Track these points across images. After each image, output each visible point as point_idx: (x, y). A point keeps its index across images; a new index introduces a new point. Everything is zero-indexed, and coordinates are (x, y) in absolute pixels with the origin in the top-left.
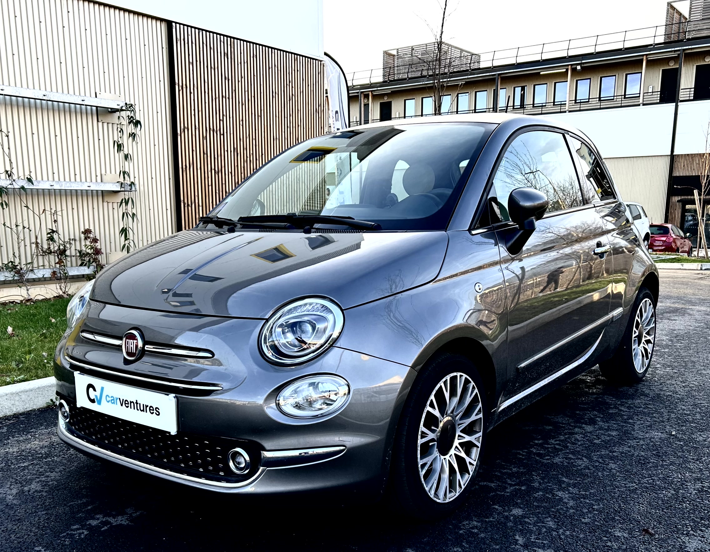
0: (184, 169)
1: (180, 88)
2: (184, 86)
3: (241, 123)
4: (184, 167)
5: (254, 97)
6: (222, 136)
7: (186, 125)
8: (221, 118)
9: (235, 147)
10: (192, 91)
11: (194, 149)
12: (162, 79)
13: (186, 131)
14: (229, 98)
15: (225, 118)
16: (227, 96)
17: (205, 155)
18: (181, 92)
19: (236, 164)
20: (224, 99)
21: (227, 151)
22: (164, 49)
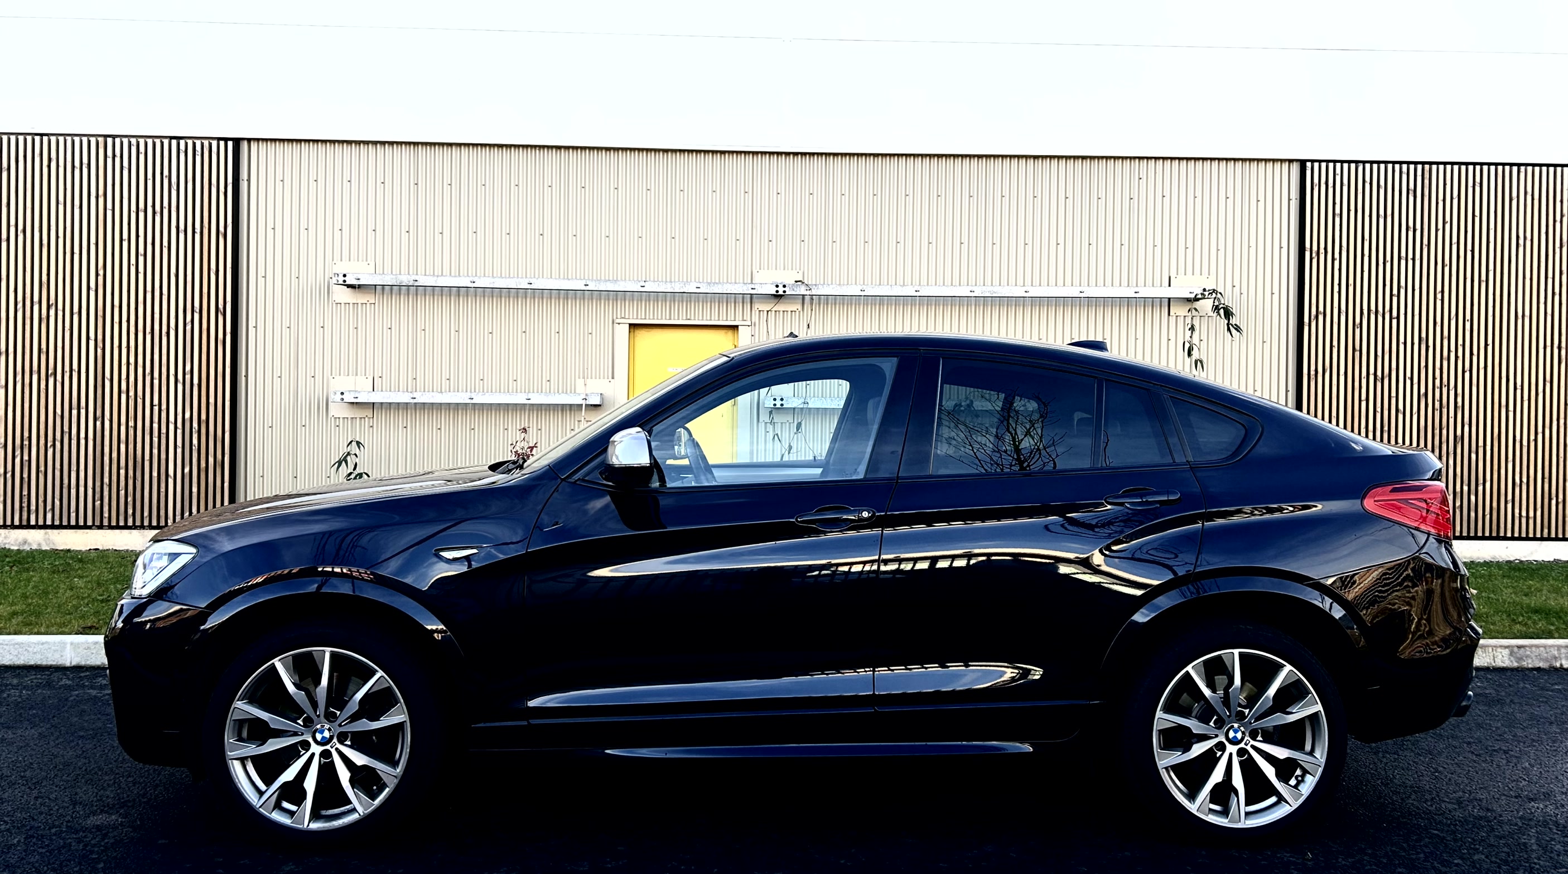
0: (1313, 377)
1: (1314, 255)
2: (1322, 250)
3: (1439, 296)
4: (1313, 373)
5: (1473, 251)
6: (1395, 322)
7: (1321, 309)
8: (1395, 292)
9: (1424, 335)
10: (1337, 256)
11: (1335, 343)
12: (1285, 244)
13: (1321, 318)
14: (1414, 259)
15: (1402, 291)
16: (1410, 256)
17: (1357, 354)
18: (1315, 261)
19: (1423, 364)
20: (1403, 262)
21: (1405, 343)
22: (1291, 201)
